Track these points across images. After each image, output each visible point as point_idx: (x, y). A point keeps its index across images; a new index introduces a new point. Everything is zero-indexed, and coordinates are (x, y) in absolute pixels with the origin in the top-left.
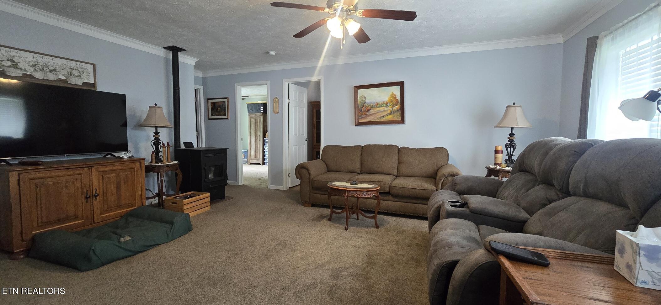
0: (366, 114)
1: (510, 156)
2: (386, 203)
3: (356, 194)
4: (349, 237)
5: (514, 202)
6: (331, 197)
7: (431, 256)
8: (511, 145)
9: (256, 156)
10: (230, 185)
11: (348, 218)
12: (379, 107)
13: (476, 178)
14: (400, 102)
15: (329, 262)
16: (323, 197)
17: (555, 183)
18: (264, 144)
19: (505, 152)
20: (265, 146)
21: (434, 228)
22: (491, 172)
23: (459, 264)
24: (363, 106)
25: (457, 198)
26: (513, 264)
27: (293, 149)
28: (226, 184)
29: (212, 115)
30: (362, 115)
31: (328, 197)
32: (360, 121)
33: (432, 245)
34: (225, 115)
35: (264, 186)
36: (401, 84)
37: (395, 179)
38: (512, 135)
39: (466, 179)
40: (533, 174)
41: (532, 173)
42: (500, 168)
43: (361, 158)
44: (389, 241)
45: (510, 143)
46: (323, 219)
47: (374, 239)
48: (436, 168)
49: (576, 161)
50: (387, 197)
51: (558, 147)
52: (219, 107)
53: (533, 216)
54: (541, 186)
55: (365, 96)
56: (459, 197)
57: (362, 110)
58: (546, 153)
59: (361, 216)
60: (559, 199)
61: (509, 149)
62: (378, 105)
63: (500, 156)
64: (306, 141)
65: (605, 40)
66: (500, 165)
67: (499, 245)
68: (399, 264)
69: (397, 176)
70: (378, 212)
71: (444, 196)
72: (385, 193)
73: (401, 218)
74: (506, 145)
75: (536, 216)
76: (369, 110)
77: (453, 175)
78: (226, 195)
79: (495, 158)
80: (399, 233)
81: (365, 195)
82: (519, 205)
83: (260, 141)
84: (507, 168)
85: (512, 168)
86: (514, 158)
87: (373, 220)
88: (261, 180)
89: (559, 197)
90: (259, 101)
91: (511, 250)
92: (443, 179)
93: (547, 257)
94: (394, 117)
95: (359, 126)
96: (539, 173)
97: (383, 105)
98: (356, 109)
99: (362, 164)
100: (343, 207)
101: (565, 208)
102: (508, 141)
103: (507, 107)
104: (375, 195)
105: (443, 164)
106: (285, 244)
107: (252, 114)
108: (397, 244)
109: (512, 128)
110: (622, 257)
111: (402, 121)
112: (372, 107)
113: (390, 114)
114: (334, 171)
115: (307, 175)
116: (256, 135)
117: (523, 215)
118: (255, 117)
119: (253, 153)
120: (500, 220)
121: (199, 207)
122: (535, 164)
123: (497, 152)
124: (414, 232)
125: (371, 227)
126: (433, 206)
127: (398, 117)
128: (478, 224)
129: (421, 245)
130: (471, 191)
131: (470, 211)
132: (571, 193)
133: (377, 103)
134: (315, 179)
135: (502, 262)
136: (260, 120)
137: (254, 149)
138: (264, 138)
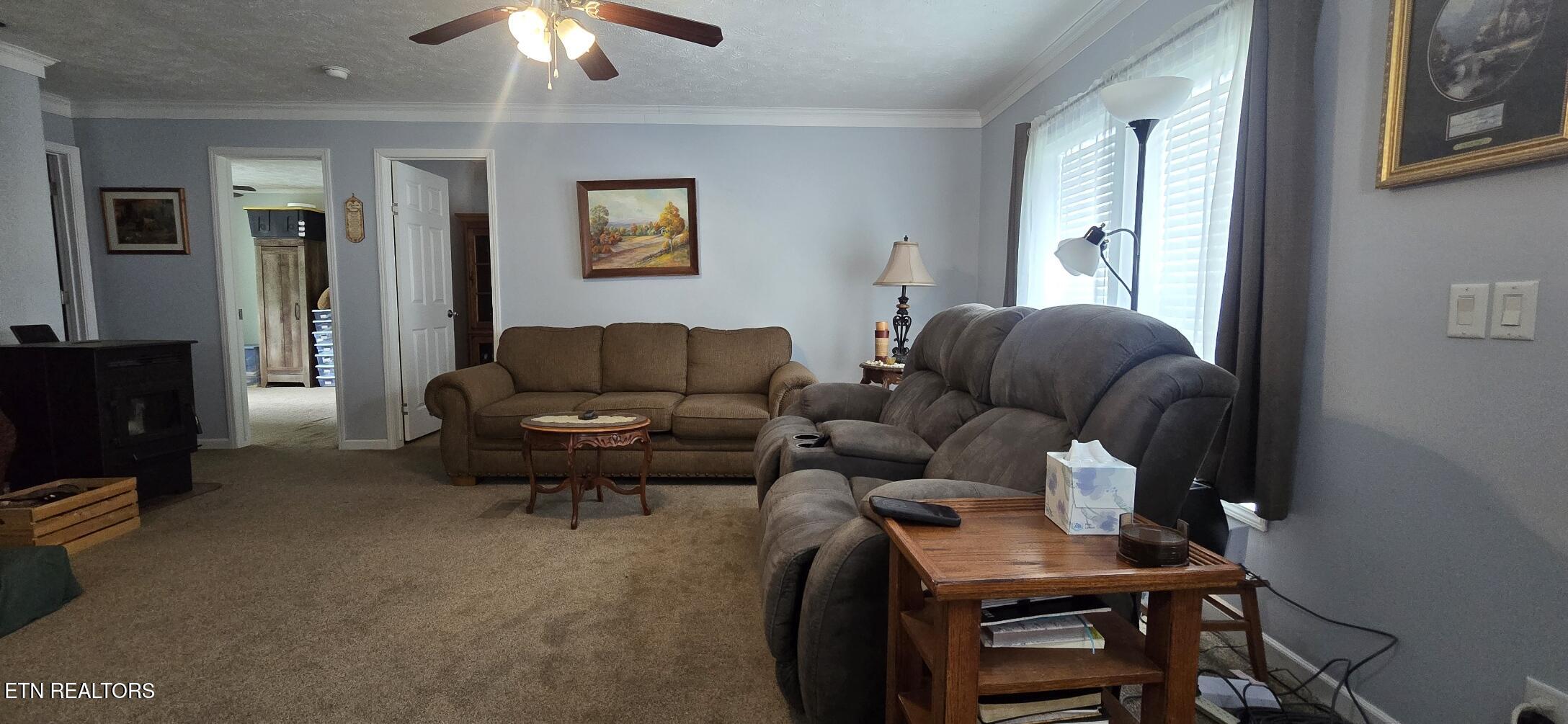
0: (610, 251)
1: (901, 342)
2: (664, 457)
3: (596, 441)
4: (581, 543)
5: (909, 429)
6: (531, 452)
7: (768, 550)
8: (902, 320)
9: (286, 361)
10: (208, 451)
11: (576, 500)
12: (641, 235)
13: (842, 386)
14: (687, 224)
15: (536, 609)
16: (508, 457)
17: (971, 388)
18: (312, 328)
19: (893, 335)
20: (317, 333)
21: (771, 494)
22: (871, 374)
23: (818, 555)
24: (602, 232)
25: (810, 430)
26: (907, 531)
27: (412, 338)
28: (195, 447)
29: (122, 241)
30: (600, 252)
31: (523, 453)
32: (594, 268)
33: (767, 527)
34: (174, 241)
35: (322, 443)
36: (690, 184)
37: (683, 400)
38: (903, 300)
39: (828, 390)
40: (939, 375)
41: (937, 373)
42: (885, 365)
43: (601, 357)
44: (676, 538)
45: (900, 316)
46: (512, 510)
47: (641, 540)
48: (768, 373)
49: (999, 345)
50: (667, 443)
51: (973, 322)
52: (146, 217)
53: (939, 449)
54: (950, 393)
55: (604, 208)
56: (814, 427)
57: (599, 241)
58: (957, 334)
59: (606, 492)
60: (977, 414)
61: (899, 327)
62: (637, 231)
63: (884, 341)
64: (450, 316)
65: (1039, 130)
66: (884, 360)
67: (885, 502)
68: (700, 583)
69: (686, 394)
70: (647, 478)
71: (786, 428)
72: (660, 434)
73: (699, 487)
74: (895, 320)
75: (943, 449)
76: (616, 242)
77: (802, 385)
78: (194, 480)
79: (877, 347)
80: (696, 517)
81: (616, 441)
82: (916, 432)
83: (298, 319)
84: (897, 365)
85: (904, 365)
86: (908, 345)
87: (637, 498)
88: (312, 428)
89: (975, 410)
90: (290, 205)
91: (903, 508)
92: (782, 395)
93: (957, 512)
94: (675, 260)
95: (591, 280)
96: (946, 370)
97: (648, 232)
98: (585, 239)
99: (603, 369)
100: (561, 475)
101: (983, 430)
102: (898, 313)
103: (896, 244)
104: (639, 440)
105: (783, 361)
106: (410, 585)
107: (265, 242)
108: (694, 542)
109: (904, 287)
110: (1053, 493)
111: (694, 269)
112: (624, 234)
113: (667, 251)
114: (533, 391)
115: (460, 404)
116: (284, 301)
117: (924, 449)
118: (278, 251)
119: (275, 354)
120: (887, 463)
121: (97, 524)
122: (941, 356)
123: (878, 334)
124: (727, 513)
125: (633, 513)
126: (764, 452)
127: (684, 259)
128: (849, 476)
129: (743, 537)
130: (835, 413)
131: (835, 452)
132: (993, 402)
133: (634, 224)
134: (483, 414)
135: (891, 530)
136: (296, 257)
137: (280, 344)
138: (313, 311)
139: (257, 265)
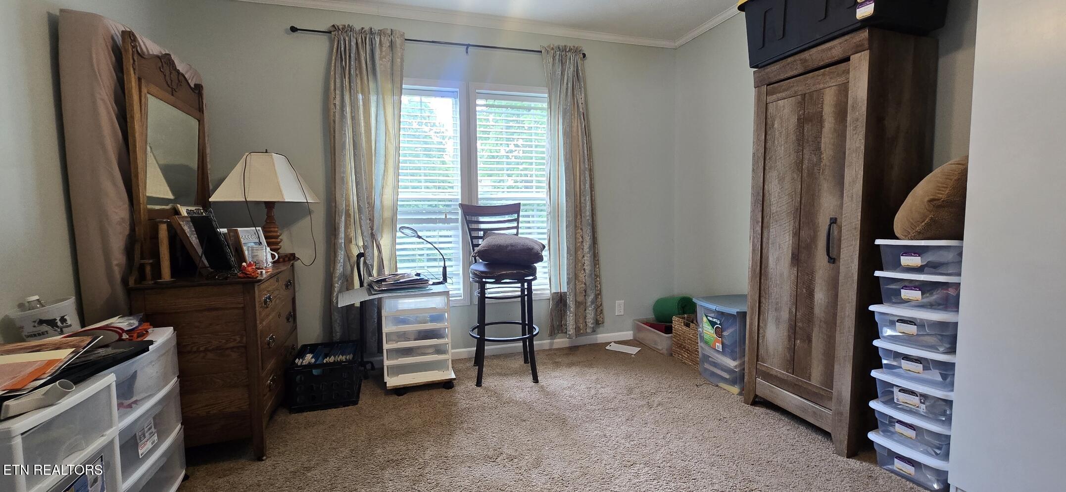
9: (796, 363)
116: (804, 211)
136: (844, 90)
137: (785, 315)
138: (878, 242)
139: (757, 131)
